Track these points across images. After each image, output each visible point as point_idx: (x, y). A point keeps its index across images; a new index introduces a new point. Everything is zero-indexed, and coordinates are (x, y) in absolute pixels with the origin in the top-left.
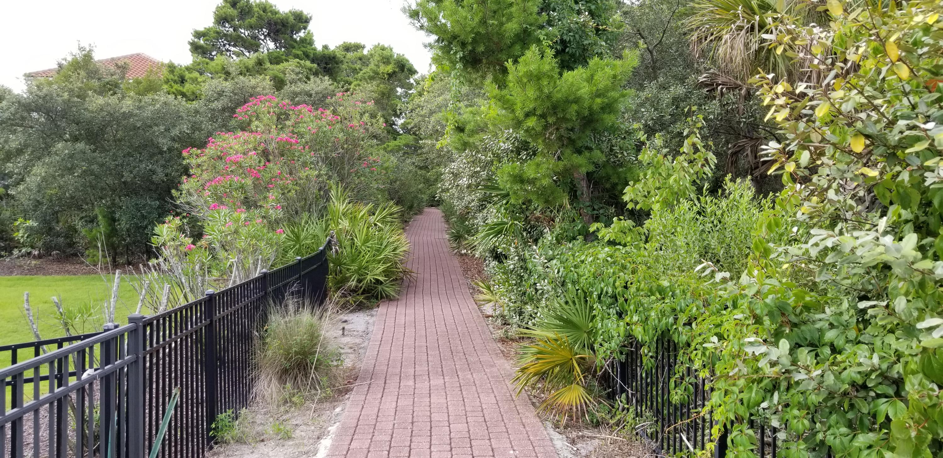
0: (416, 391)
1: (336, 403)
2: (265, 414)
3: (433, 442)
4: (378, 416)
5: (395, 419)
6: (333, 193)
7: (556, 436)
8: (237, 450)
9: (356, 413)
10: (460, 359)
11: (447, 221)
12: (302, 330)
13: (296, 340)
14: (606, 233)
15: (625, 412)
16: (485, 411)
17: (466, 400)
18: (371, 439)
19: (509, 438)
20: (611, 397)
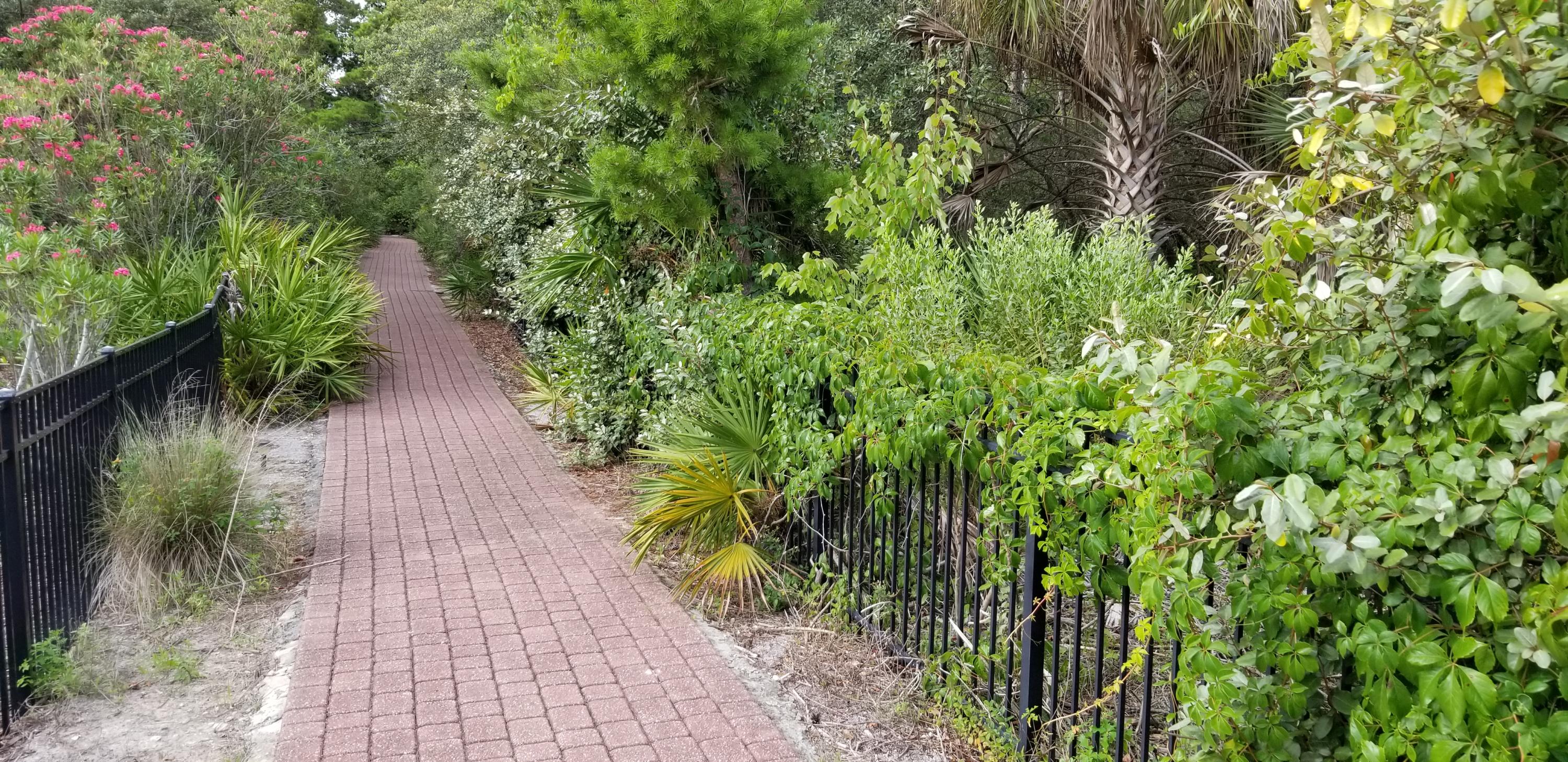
0: (440, 570)
1: (279, 603)
2: (129, 633)
3: (496, 666)
4: (374, 624)
5: (410, 628)
6: (224, 201)
7: (717, 636)
8: (83, 711)
9: (328, 621)
10: (508, 506)
11: (429, 260)
12: (199, 464)
13: (186, 484)
14: (790, 280)
15: (826, 584)
16: (579, 599)
17: (539, 582)
18: (372, 669)
19: (637, 646)
20: (800, 560)
